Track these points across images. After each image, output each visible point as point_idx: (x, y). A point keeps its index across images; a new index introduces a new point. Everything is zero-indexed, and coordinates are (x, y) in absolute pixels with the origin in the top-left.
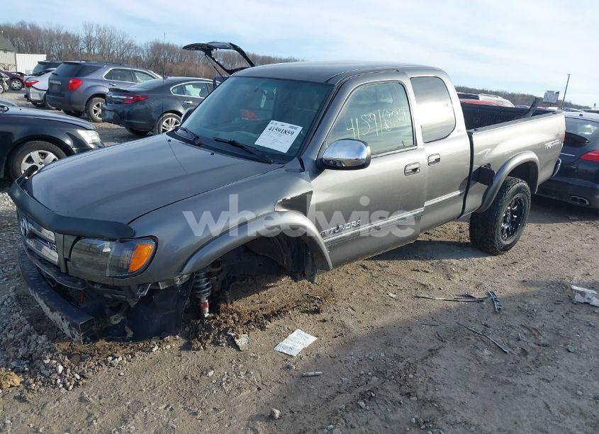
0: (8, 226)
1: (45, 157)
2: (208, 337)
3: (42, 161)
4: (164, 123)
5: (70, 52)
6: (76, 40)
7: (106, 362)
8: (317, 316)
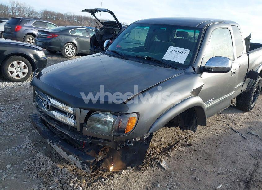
0: (8, 101)
1: (20, 64)
2: (146, 163)
3: (19, 66)
4: (67, 48)
5: (4, 14)
6: (6, 8)
7: (102, 182)
8: (190, 147)
